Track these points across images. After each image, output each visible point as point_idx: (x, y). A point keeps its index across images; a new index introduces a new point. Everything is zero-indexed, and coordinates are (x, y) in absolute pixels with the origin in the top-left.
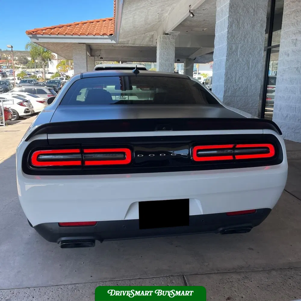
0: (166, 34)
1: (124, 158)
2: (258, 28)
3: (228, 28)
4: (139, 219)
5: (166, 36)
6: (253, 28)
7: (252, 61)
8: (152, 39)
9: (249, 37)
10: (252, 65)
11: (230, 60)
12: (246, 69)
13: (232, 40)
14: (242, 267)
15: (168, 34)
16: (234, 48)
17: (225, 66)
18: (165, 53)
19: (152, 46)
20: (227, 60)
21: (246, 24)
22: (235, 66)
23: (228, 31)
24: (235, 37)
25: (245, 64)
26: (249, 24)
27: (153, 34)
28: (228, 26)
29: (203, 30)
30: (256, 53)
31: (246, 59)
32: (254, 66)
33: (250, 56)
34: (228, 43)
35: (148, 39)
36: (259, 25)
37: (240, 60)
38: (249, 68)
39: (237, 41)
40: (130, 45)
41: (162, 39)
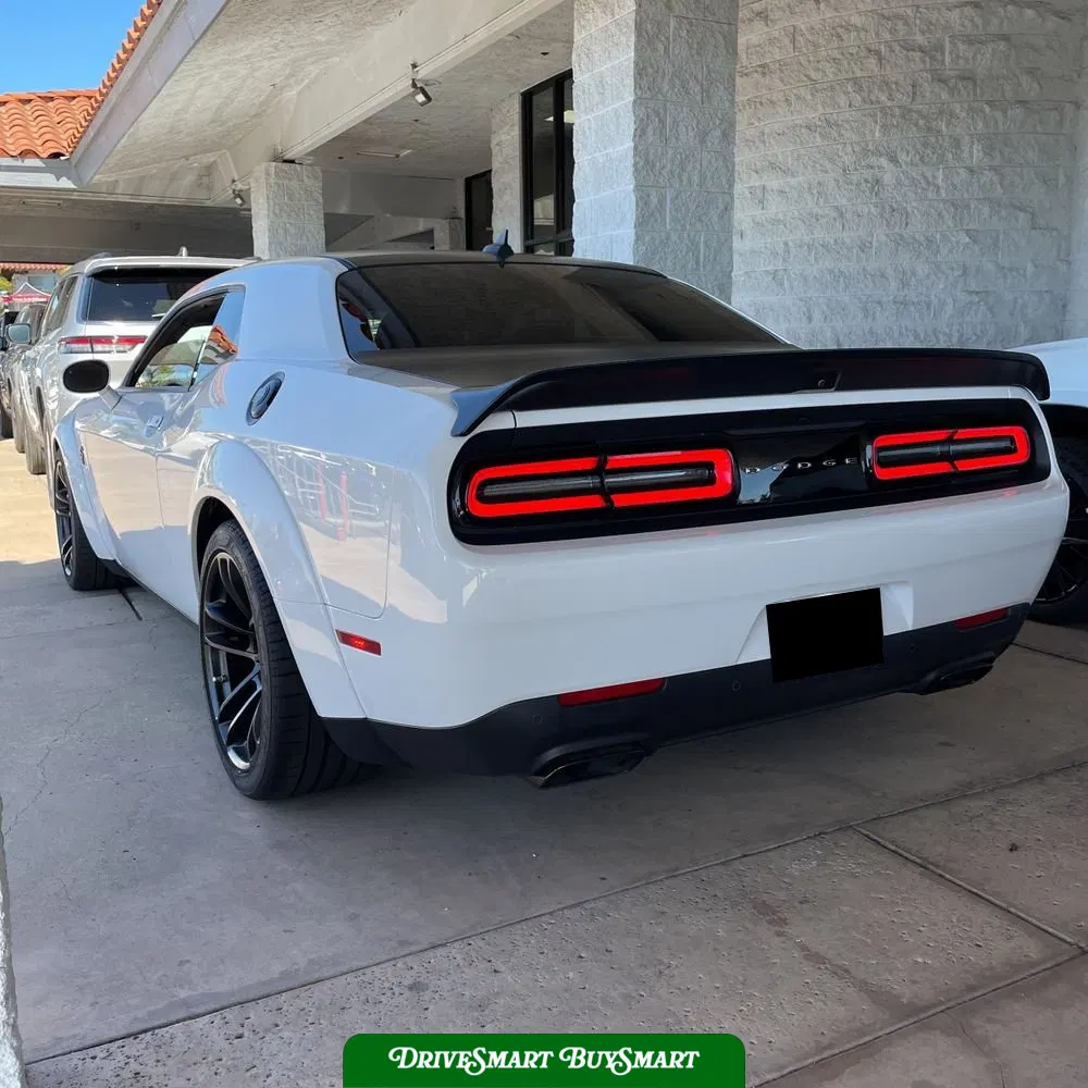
0: (285, 161)
1: (711, 480)
2: (716, 142)
3: (635, 136)
4: (768, 656)
5: (286, 166)
6: (703, 141)
7: (705, 243)
8: (205, 180)
9: (694, 168)
10: (705, 254)
11: (647, 239)
12: (690, 266)
13: (648, 175)
14: (971, 785)
15: (292, 162)
16: (654, 200)
17: (634, 256)
18: (292, 230)
19: (208, 203)
20: (638, 238)
21: (682, 129)
22: (661, 259)
23: (635, 148)
24: (654, 166)
25: (687, 253)
26: (690, 128)
27: (212, 160)
28: (636, 130)
29: (398, 156)
30: (715, 218)
31: (689, 235)
32: (711, 258)
33: (698, 225)
34: (638, 187)
35: (190, 178)
36: (718, 133)
37: (674, 237)
38: (697, 263)
39: (661, 181)
40: (122, 199)
41: (272, 180)
